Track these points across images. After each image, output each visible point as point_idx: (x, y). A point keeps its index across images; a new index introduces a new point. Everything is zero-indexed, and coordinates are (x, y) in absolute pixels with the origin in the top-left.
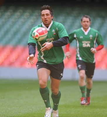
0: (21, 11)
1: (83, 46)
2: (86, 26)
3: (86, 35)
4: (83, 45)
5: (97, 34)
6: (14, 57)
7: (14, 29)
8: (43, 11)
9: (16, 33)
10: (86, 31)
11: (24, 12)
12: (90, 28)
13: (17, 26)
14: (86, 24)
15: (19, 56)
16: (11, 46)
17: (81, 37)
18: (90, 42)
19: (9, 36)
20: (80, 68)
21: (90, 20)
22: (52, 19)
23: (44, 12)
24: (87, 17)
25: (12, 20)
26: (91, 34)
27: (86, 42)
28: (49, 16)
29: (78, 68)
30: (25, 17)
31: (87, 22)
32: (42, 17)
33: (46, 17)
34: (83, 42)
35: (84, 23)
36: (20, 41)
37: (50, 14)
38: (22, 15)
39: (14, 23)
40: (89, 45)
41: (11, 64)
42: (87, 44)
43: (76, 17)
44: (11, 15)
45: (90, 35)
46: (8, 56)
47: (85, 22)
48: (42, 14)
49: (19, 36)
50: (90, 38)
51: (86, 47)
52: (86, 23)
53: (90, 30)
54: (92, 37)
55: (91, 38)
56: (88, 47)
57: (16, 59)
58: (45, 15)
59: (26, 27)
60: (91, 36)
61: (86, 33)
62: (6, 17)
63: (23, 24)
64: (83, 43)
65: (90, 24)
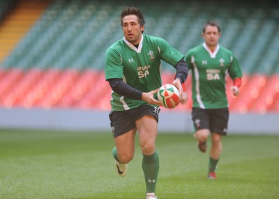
0: (92, 7)
1: (208, 79)
2: (212, 40)
3: (213, 59)
4: (208, 75)
5: (232, 58)
6: (79, 90)
7: (79, 40)
8: (126, 17)
9: (83, 48)
10: (213, 51)
11: (98, 9)
12: (218, 47)
13: (85, 35)
14: (212, 38)
15: (88, 90)
16: (74, 70)
17: (204, 62)
18: (219, 71)
19: (71, 52)
20: (198, 125)
21: (219, 30)
22: (142, 32)
23: (128, 19)
24: (213, 25)
25: (77, 23)
26: (221, 57)
27: (213, 71)
28: (136, 27)
29: (195, 125)
30: (100, 18)
31: (215, 33)
32: (124, 28)
33: (130, 27)
34: (207, 71)
35: (208, 36)
36: (90, 62)
37: (139, 22)
38: (94, 15)
39: (80, 30)
40: (217, 77)
41: (74, 103)
42: (214, 75)
43: (193, 19)
44: (75, 15)
45: (220, 59)
46: (69, 90)
47: (209, 33)
48: (124, 22)
49: (88, 53)
50: (220, 63)
51: (213, 80)
52: (212, 35)
53: (220, 50)
54: (224, 63)
55: (222, 65)
56: (217, 80)
57: (84, 95)
58: (129, 25)
59: (102, 35)
60: (222, 61)
61: (213, 55)
62: (65, 18)
63: (97, 30)
64: (207, 74)
65: (219, 37)
